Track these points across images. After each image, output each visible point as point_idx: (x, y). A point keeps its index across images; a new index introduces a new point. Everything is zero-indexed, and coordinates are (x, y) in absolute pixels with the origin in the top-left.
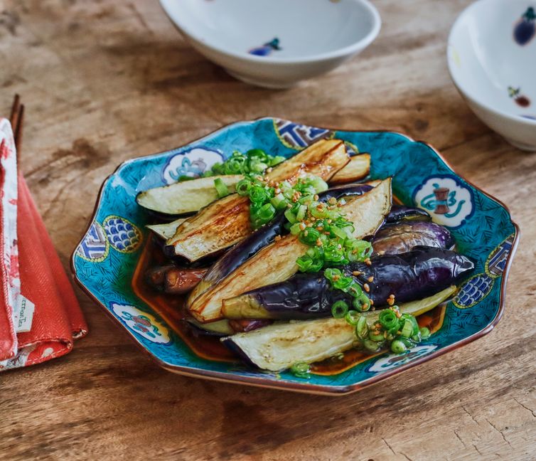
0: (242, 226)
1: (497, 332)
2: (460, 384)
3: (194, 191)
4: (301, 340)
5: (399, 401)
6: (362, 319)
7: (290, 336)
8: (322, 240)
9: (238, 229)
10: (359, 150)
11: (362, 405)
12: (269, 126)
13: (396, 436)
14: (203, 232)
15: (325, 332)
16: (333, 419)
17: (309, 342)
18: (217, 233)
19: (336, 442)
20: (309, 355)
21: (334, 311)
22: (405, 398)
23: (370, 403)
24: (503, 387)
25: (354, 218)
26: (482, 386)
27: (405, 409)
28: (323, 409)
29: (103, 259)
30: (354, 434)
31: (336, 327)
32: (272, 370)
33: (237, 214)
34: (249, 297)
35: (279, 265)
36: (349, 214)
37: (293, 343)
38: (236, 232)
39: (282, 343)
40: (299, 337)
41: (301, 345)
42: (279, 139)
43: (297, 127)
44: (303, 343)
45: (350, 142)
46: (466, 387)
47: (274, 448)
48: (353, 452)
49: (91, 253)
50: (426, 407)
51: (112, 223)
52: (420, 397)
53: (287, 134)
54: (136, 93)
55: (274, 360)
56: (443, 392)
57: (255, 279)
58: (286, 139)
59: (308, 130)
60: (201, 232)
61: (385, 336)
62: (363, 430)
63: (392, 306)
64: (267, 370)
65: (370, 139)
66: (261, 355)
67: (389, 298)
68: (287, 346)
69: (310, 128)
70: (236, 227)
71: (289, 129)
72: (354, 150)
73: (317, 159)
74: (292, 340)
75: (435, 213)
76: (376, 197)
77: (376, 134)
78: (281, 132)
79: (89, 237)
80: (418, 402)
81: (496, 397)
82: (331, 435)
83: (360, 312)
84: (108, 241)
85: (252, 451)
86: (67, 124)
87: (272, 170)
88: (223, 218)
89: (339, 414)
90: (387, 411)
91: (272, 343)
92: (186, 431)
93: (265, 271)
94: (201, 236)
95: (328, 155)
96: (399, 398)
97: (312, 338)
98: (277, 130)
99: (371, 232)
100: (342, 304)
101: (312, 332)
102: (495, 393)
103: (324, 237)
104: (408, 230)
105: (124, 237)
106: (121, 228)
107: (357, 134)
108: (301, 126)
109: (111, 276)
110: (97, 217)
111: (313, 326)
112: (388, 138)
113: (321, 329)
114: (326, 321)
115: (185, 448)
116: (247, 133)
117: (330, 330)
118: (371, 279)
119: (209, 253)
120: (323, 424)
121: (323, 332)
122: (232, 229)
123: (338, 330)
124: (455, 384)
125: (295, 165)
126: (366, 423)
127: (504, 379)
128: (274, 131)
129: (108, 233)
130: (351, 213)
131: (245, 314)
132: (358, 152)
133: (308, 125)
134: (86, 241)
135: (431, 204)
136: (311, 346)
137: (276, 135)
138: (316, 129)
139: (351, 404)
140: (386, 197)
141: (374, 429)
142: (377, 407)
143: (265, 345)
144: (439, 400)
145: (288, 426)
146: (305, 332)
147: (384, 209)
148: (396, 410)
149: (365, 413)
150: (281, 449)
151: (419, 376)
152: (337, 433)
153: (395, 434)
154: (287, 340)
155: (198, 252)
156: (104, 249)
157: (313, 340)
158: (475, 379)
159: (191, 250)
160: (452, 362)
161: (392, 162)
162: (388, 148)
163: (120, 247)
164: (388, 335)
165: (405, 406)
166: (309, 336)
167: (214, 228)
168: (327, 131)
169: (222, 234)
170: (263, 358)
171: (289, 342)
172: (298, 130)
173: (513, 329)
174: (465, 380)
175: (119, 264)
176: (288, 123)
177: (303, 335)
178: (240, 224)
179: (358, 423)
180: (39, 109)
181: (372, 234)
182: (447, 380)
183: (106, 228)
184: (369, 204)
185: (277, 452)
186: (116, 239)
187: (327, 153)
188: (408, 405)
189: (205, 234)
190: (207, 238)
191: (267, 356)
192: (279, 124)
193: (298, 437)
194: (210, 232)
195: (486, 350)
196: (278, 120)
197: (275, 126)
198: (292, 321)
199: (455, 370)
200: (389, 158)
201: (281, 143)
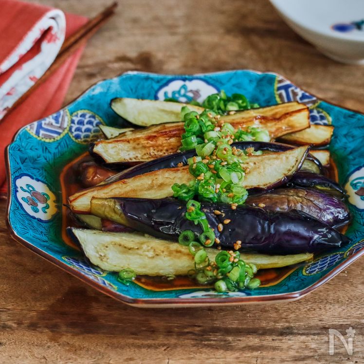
0: (172, 149)
1: (344, 310)
2: (273, 340)
3: (163, 111)
4: (140, 252)
5: (210, 335)
6: (202, 252)
7: (131, 245)
8: (206, 175)
9: (167, 150)
10: (332, 122)
11: (177, 327)
12: (271, 80)
13: (182, 361)
14: (131, 142)
15: (165, 253)
16: (144, 329)
17: (147, 256)
18: (144, 147)
19: (129, 348)
20: (144, 267)
21: (180, 238)
22: (218, 334)
23: (186, 328)
24: (306, 355)
25: (254, 169)
26: (289, 348)
27: (209, 342)
28: (143, 318)
29: (52, 140)
30: (149, 346)
31: (178, 252)
32: (103, 268)
33: (171, 137)
34: (115, 202)
35: (161, 186)
36: (252, 164)
37: (130, 251)
38: (164, 151)
39: (120, 248)
40: (138, 249)
41: (138, 256)
42: (274, 94)
43: (293, 88)
44: (141, 255)
45: (328, 113)
46: (276, 344)
47: (75, 334)
48: (135, 361)
49: (42, 132)
50: (227, 347)
51: (83, 116)
52: (230, 338)
53: (283, 92)
54: (221, 31)
55: (108, 260)
56: (254, 341)
57: (134, 191)
58: (280, 96)
59: (300, 93)
60: (128, 142)
61: (215, 274)
62: (159, 346)
63: (234, 251)
64: (98, 266)
65: (345, 117)
66: (97, 252)
67: (236, 243)
68: (124, 252)
69: (303, 92)
70: (165, 148)
71: (286, 88)
72: (328, 121)
73: (278, 116)
74: (130, 249)
75: (356, 193)
76: (287, 158)
77: (351, 113)
78: (279, 89)
79: (50, 119)
80: (225, 341)
81: (293, 360)
82: (131, 341)
83: (202, 245)
84: (68, 129)
85: (58, 330)
86: (147, 38)
87: (235, 114)
88: (155, 136)
89: (152, 327)
90: (193, 339)
91: (111, 246)
92: (23, 296)
93: (146, 186)
94: (128, 145)
95: (287, 116)
96: (213, 332)
97: (151, 254)
98: (277, 85)
99: (264, 185)
100: (190, 234)
101: (152, 248)
102: (295, 357)
103: (209, 174)
104: (301, 195)
105: (88, 130)
106: (90, 123)
107: (337, 109)
108: (296, 88)
109: (49, 156)
110: (71, 106)
111: (157, 244)
112: (359, 119)
113: (162, 248)
114: (170, 244)
115: (9, 309)
116: (251, 81)
117: (170, 253)
118: (227, 221)
119: (130, 161)
120: (134, 330)
121: (163, 252)
122: (160, 148)
123: (179, 254)
124: (269, 338)
125: (254, 115)
126: (166, 342)
127: (313, 349)
128: (274, 86)
129: (73, 122)
130: (255, 163)
131: (109, 216)
132: (330, 123)
133: (302, 89)
134: (43, 122)
135: (358, 185)
136: (147, 261)
137: (274, 89)
138: (307, 94)
139: (169, 323)
140: (297, 161)
141: (169, 349)
142: (188, 333)
143: (103, 245)
144: (243, 345)
145: (103, 321)
146: (145, 247)
147: (289, 170)
148: (202, 341)
149: (174, 334)
150: (81, 337)
151: (245, 322)
152: (137, 341)
153: (182, 359)
154: (125, 247)
155: (119, 157)
156: (59, 134)
157: (150, 256)
158: (289, 340)
159: (113, 153)
160: (284, 320)
161: (353, 141)
162: (355, 128)
163: (77, 137)
164: (217, 274)
165: (211, 340)
166: (148, 251)
167: (144, 142)
168: (314, 99)
169: (150, 150)
170: (98, 256)
171: (127, 250)
172: (293, 91)
173: (359, 312)
174: (280, 338)
175: (66, 149)
176: (288, 82)
177: (142, 248)
178: (171, 147)
179: (161, 339)
180: (135, 21)
181: (264, 187)
182: (265, 332)
183: (74, 118)
184: (277, 162)
185: (76, 338)
186: (78, 129)
187: (287, 114)
188: (214, 340)
189: (132, 145)
190: (134, 148)
191: (103, 255)
192: (280, 82)
193: (103, 333)
194: (138, 144)
195: (320, 321)
196: (280, 77)
197: (276, 82)
198: (146, 235)
199: (280, 327)
200: (353, 137)
201: (275, 98)
